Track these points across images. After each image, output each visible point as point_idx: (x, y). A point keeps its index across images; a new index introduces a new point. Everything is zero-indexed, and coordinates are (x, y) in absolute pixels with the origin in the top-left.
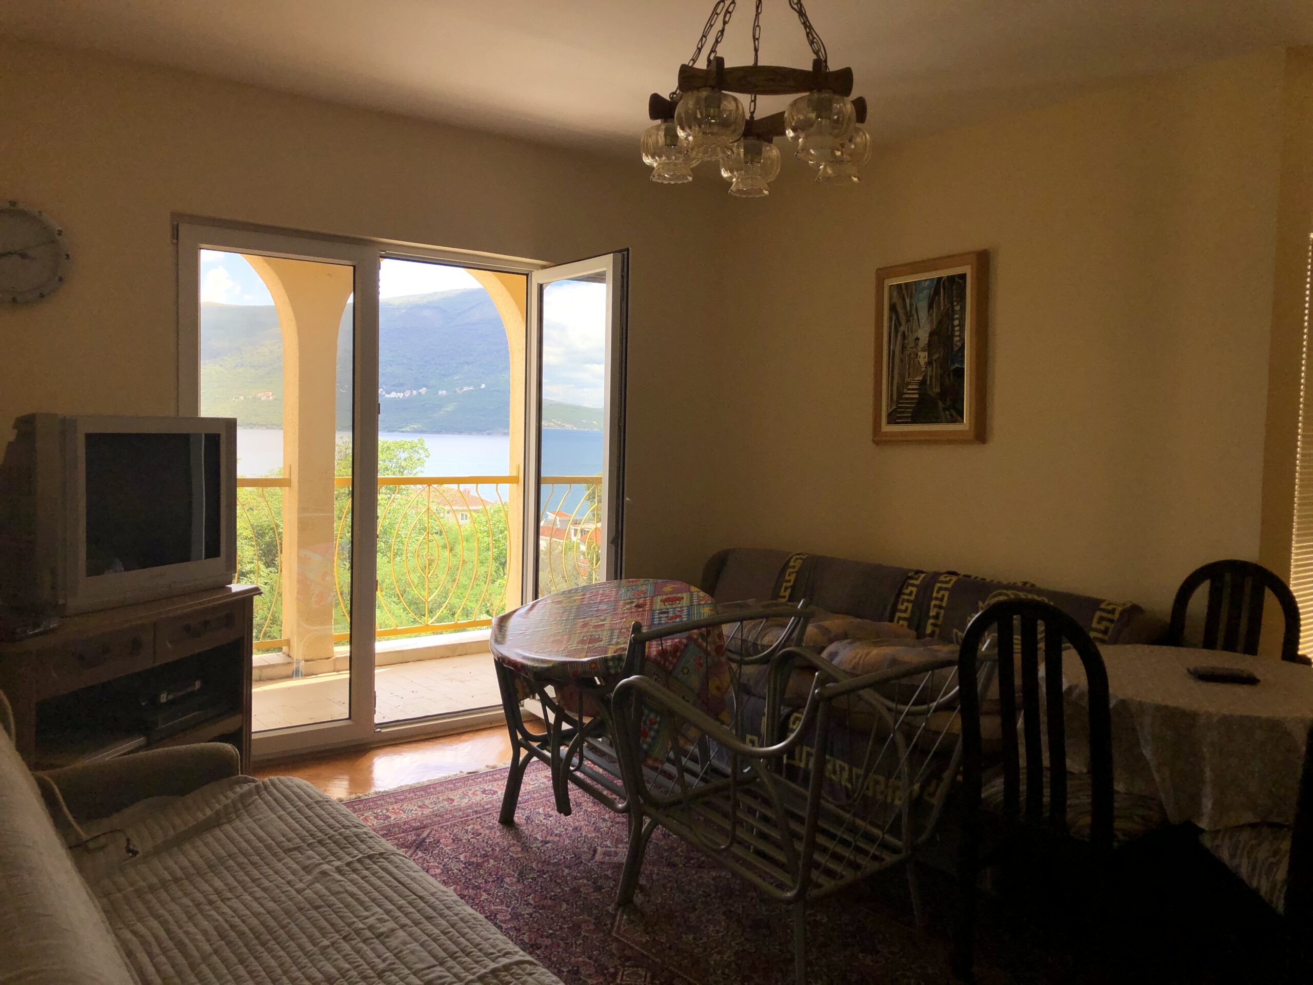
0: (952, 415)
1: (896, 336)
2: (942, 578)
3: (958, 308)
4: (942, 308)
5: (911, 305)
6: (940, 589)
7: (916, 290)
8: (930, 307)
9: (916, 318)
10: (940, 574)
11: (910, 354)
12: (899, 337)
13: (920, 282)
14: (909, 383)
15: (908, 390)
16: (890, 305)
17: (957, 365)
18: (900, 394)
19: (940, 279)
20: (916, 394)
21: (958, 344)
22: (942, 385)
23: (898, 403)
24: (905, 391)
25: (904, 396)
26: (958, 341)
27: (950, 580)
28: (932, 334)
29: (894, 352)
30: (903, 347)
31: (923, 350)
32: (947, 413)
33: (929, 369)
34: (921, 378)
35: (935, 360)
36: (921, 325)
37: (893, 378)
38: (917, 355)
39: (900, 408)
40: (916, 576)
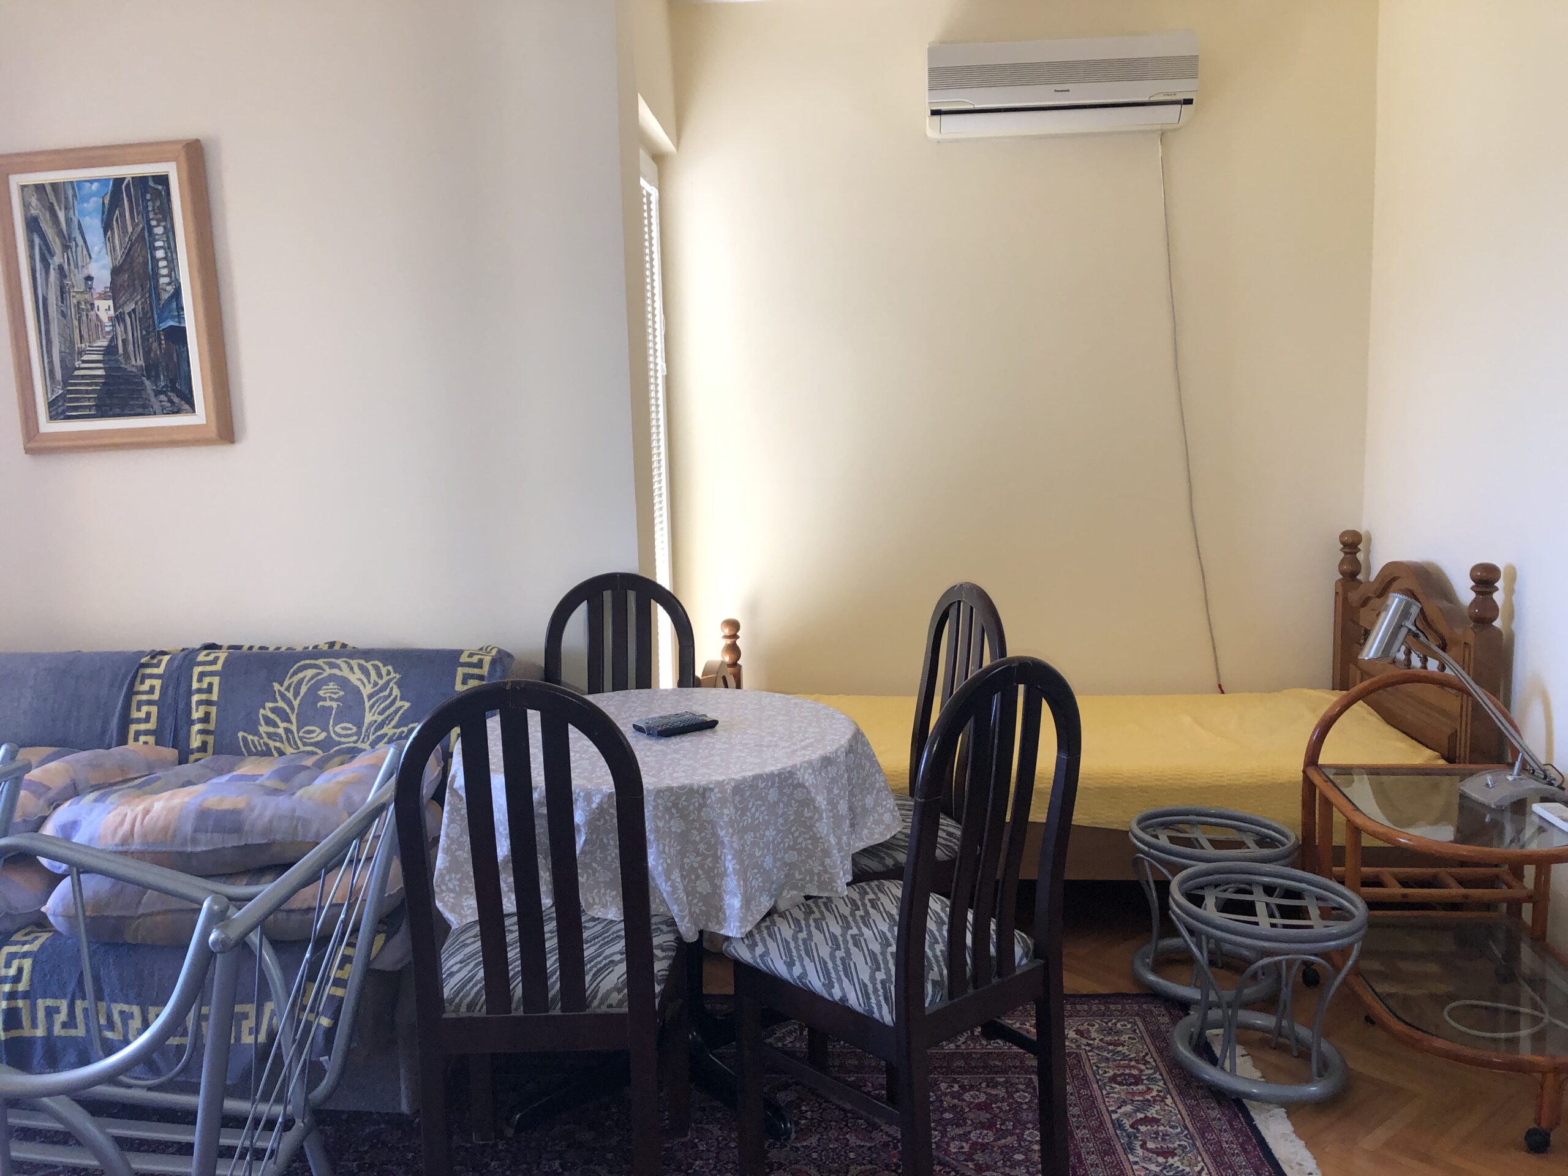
0: (171, 401)
1: (47, 272)
2: (201, 657)
3: (159, 230)
4: (130, 229)
5: (68, 221)
6: (202, 675)
7: (75, 196)
8: (107, 227)
9: (80, 242)
10: (195, 652)
11: (79, 303)
12: (53, 274)
13: (80, 183)
14: (81, 353)
15: (84, 362)
16: (26, 219)
17: (171, 323)
18: (68, 371)
19: (118, 182)
20: (100, 368)
21: (169, 288)
22: (147, 354)
23: (65, 383)
24: (77, 364)
25: (77, 373)
26: (169, 284)
27: (217, 658)
28: (115, 272)
29: (45, 299)
30: (63, 292)
31: (103, 296)
32: (163, 397)
33: (120, 329)
34: (105, 343)
35: (129, 314)
36: (93, 256)
37: (49, 342)
38: (92, 305)
39: (71, 392)
40: (155, 661)
